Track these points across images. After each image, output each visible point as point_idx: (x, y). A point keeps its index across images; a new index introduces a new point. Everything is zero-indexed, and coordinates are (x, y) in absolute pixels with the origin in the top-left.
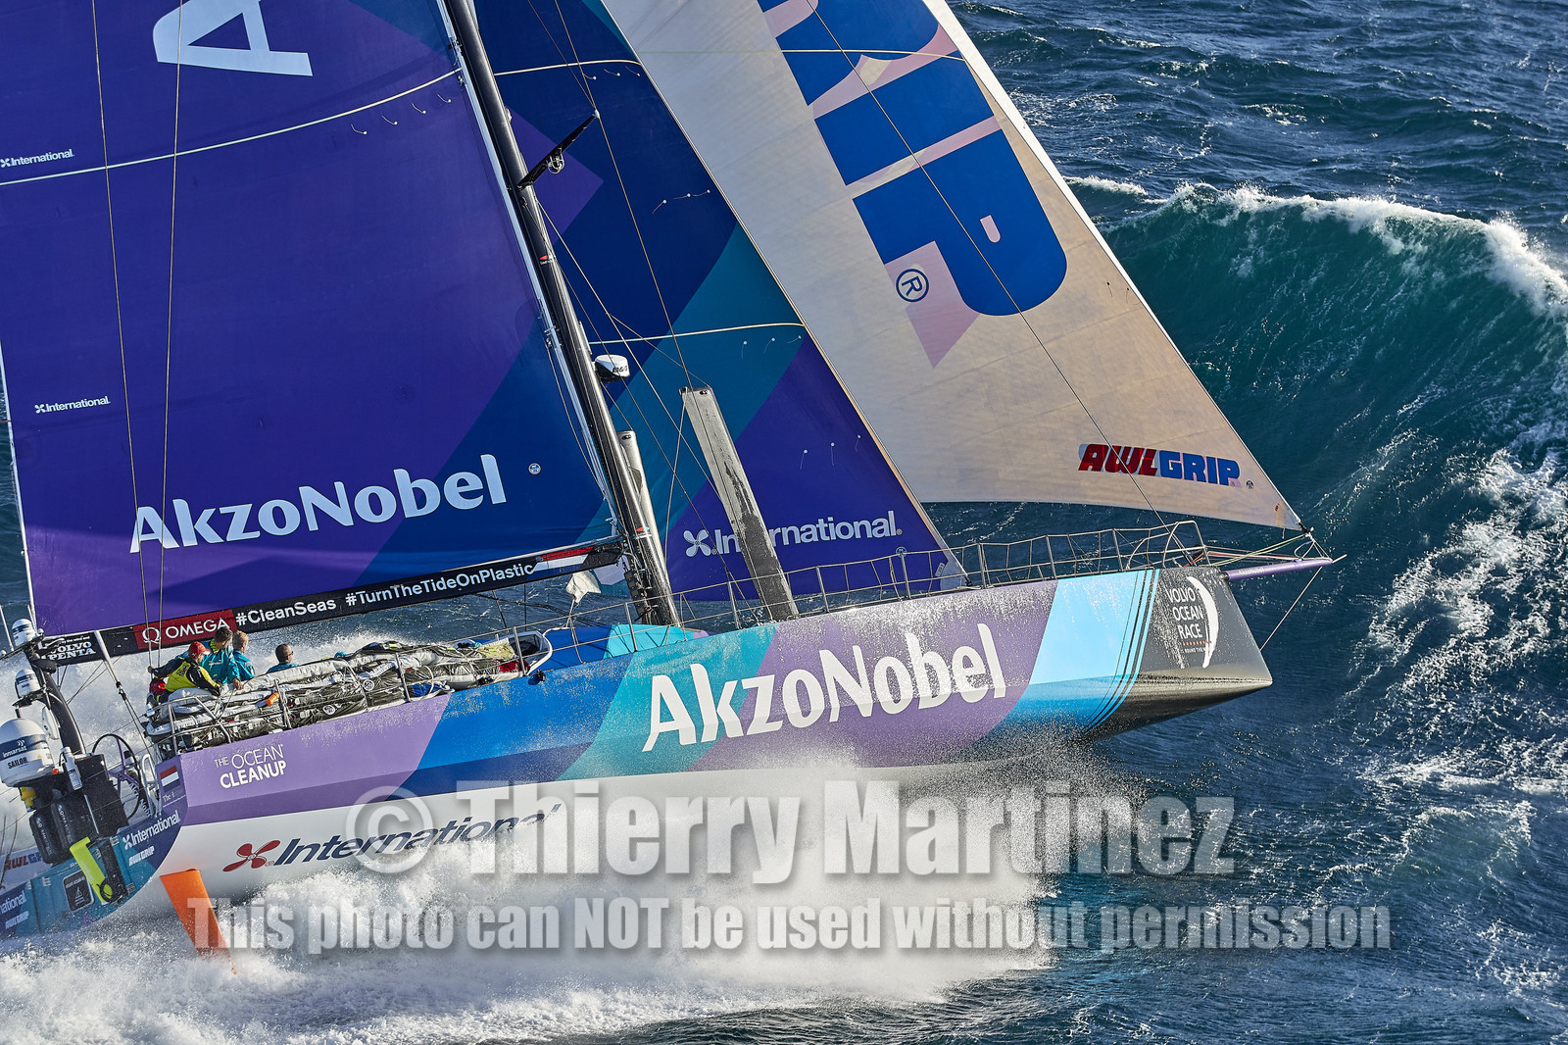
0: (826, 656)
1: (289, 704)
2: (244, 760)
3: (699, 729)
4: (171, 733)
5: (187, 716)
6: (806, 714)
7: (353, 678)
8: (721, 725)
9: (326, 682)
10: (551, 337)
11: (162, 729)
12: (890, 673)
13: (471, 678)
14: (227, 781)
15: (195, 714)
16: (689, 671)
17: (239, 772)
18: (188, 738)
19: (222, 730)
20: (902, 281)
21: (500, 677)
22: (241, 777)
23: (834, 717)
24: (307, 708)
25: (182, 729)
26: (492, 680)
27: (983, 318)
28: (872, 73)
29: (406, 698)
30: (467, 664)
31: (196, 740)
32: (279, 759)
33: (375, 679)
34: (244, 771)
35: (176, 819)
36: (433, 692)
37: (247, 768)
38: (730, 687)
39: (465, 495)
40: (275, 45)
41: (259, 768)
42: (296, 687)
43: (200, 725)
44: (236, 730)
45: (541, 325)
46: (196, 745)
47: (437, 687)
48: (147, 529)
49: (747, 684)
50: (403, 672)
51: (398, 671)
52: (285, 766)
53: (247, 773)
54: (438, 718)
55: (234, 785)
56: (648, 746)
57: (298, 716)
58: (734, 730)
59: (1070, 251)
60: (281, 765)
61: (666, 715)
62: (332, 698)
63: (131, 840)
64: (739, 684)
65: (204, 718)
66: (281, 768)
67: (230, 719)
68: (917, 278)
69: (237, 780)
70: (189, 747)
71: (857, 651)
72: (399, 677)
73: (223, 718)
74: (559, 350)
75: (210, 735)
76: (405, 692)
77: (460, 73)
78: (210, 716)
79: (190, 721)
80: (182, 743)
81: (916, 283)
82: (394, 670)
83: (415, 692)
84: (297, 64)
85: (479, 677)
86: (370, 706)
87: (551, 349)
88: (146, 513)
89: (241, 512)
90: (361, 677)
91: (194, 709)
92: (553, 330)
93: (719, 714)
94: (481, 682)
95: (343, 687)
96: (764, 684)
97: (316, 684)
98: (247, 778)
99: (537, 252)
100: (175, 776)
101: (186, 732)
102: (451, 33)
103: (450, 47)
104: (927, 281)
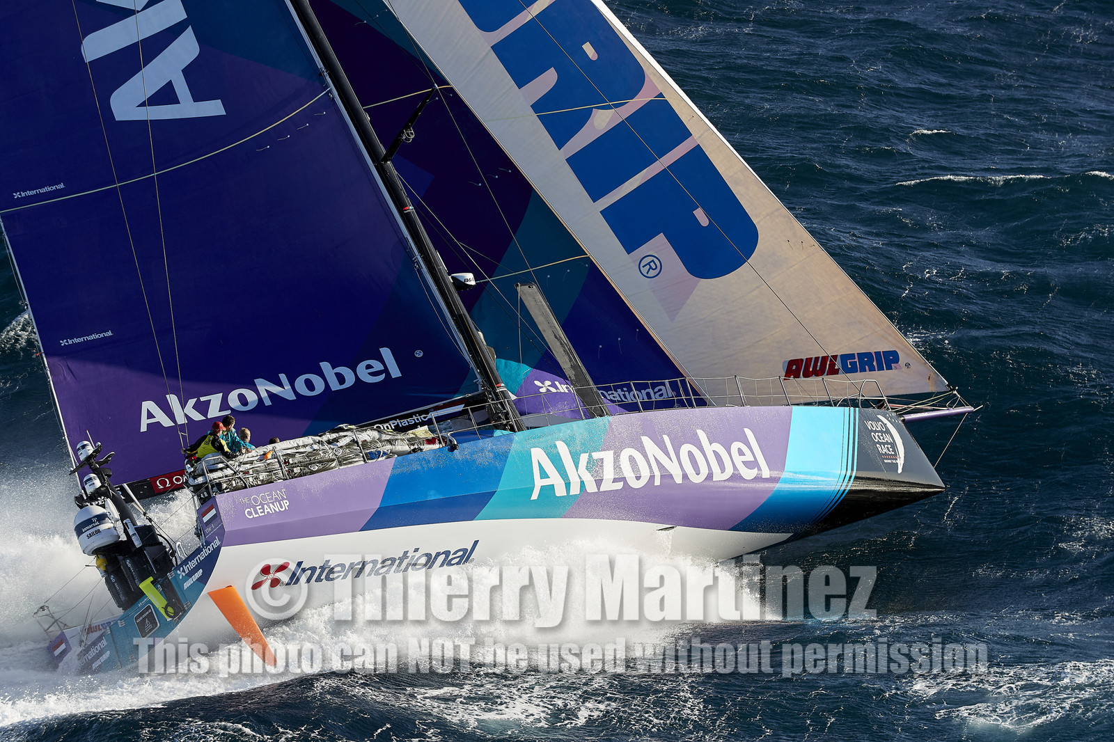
0: (646, 441)
1: (285, 463)
2: (260, 499)
3: (568, 485)
4: (206, 483)
5: (216, 470)
6: (638, 478)
8: (582, 483)
9: (308, 449)
10: (418, 263)
11: (200, 480)
12: (690, 454)
13: (406, 448)
14: (250, 513)
15: (221, 469)
16: (555, 446)
17: (258, 508)
18: (219, 485)
20: (642, 264)
21: (426, 447)
22: (259, 511)
23: (657, 482)
24: (298, 466)
25: (214, 479)
26: (421, 450)
27: (704, 283)
28: (602, 120)
29: (365, 461)
30: (402, 440)
31: (224, 486)
32: (283, 499)
33: (341, 447)
34: (260, 507)
35: (217, 542)
36: (382, 456)
37: (262, 505)
38: (584, 458)
39: (373, 374)
40: (197, 97)
41: (271, 505)
44: (251, 479)
45: (410, 255)
46: (226, 489)
47: (384, 453)
48: (150, 415)
49: (596, 455)
50: (360, 443)
51: (357, 442)
52: (288, 504)
53: (263, 508)
54: (389, 474)
55: (255, 516)
56: (535, 496)
57: (293, 471)
58: (591, 488)
59: (759, 222)
60: (286, 503)
61: (544, 475)
62: (314, 459)
63: (184, 571)
65: (229, 472)
66: (286, 505)
67: (246, 472)
68: (653, 261)
69: (256, 513)
70: (221, 491)
71: (666, 438)
72: (358, 446)
73: (241, 471)
74: (425, 269)
75: (234, 482)
76: (363, 456)
77: (330, 91)
78: (232, 470)
79: (219, 474)
80: (215, 489)
81: (652, 264)
82: (354, 442)
83: (371, 456)
84: (214, 108)
85: (412, 448)
86: (341, 465)
87: (419, 270)
88: (148, 405)
89: (215, 400)
90: (332, 446)
91: (221, 465)
92: (419, 257)
93: (580, 475)
94: (414, 451)
95: (320, 452)
97: (302, 450)
98: (264, 512)
99: (400, 206)
100: (213, 512)
101: (217, 481)
102: (320, 64)
103: (320, 74)
104: (660, 262)
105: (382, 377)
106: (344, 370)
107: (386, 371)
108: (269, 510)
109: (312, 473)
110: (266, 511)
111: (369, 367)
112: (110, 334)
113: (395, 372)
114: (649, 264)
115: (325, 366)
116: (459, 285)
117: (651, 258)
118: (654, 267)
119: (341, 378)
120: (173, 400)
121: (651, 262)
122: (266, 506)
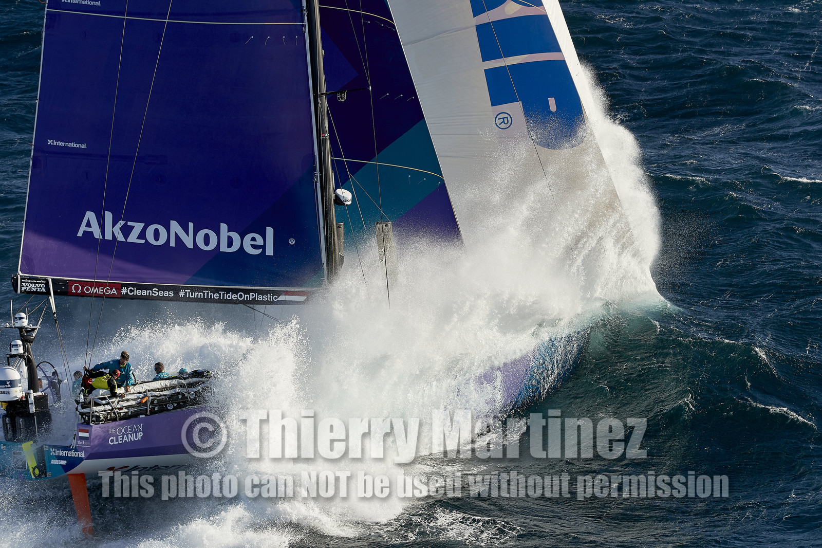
2: (123, 430)
4: (90, 413)
5: (99, 405)
7: (185, 390)
9: (172, 392)
10: (317, 177)
11: (86, 410)
14: (112, 441)
17: (119, 437)
18: (98, 417)
19: (115, 414)
20: (499, 117)
22: (119, 439)
25: (96, 412)
31: (102, 418)
32: (140, 431)
37: (123, 435)
39: (253, 247)
41: (129, 435)
42: (157, 393)
43: (105, 411)
44: (122, 414)
46: (101, 421)
48: (88, 224)
52: (142, 435)
53: (123, 438)
55: (115, 443)
57: (154, 409)
60: (140, 435)
62: (173, 400)
65: (108, 407)
66: (140, 436)
67: (121, 409)
68: (507, 118)
69: (117, 440)
70: (97, 421)
73: (117, 408)
74: (319, 185)
75: (109, 416)
78: (112, 406)
81: (505, 120)
87: (316, 182)
89: (138, 227)
91: (104, 402)
92: (318, 174)
98: (122, 440)
101: (98, 414)
102: (304, 4)
103: (302, 11)
104: (512, 120)
105: (259, 251)
106: (235, 236)
107: (264, 247)
108: (127, 439)
109: (168, 410)
110: (124, 439)
111: (253, 239)
112: (84, 146)
113: (270, 251)
114: (503, 118)
115: (224, 227)
116: (339, 202)
117: (507, 115)
118: (506, 122)
119: (230, 243)
120: (109, 216)
121: (505, 118)
122: (125, 436)
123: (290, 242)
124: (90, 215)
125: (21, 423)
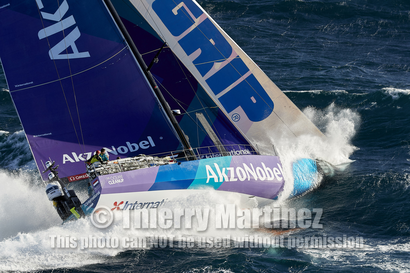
0: (244, 165)
1: (122, 166)
2: (113, 178)
3: (219, 179)
4: (95, 172)
5: (98, 167)
6: (242, 178)
7: (135, 161)
8: (224, 178)
9: (129, 162)
10: (160, 106)
11: (93, 171)
12: (260, 171)
13: (163, 163)
14: (110, 183)
15: (100, 167)
16: (214, 165)
18: (99, 173)
19: (107, 171)
20: (233, 117)
21: (170, 163)
22: (113, 182)
23: (249, 180)
24: (126, 167)
25: (97, 170)
26: (168, 164)
28: (218, 66)
29: (149, 167)
30: (162, 160)
31: (101, 173)
32: (122, 178)
33: (141, 161)
34: (114, 181)
35: (99, 193)
36: (155, 165)
38: (224, 169)
39: (145, 146)
40: (80, 51)
42: (123, 162)
43: (102, 170)
44: (110, 171)
45: (157, 103)
48: (66, 159)
49: (228, 169)
53: (115, 181)
54: (157, 172)
55: (112, 184)
56: (207, 182)
57: (124, 169)
58: (227, 180)
59: (274, 100)
60: (122, 180)
61: (210, 174)
62: (132, 165)
64: (226, 169)
65: (102, 168)
66: (123, 180)
68: (237, 116)
69: (112, 183)
70: (100, 175)
71: (251, 164)
72: (146, 161)
73: (107, 168)
74: (163, 108)
75: (104, 172)
76: (148, 165)
77: (128, 47)
78: (104, 168)
79: (99, 169)
81: (237, 117)
83: (151, 165)
84: (86, 55)
85: (165, 163)
86: (141, 168)
87: (161, 108)
89: (89, 154)
90: (138, 161)
92: (160, 104)
93: (223, 176)
94: (166, 164)
95: (134, 163)
96: (232, 169)
97: (127, 162)
99: (153, 86)
100: (97, 182)
101: (99, 171)
102: (124, 37)
103: (124, 41)
104: (239, 116)
105: (149, 146)
106: (135, 145)
107: (150, 144)
108: (117, 182)
109: (131, 170)
110: (116, 182)
111: (143, 143)
112: (51, 134)
113: (153, 145)
114: (235, 117)
115: (128, 143)
116: (175, 114)
117: (236, 115)
118: (237, 118)
119: (134, 148)
120: (74, 154)
121: (236, 116)
122: (116, 180)
123: (161, 139)
124: (65, 156)
125: (66, 204)
